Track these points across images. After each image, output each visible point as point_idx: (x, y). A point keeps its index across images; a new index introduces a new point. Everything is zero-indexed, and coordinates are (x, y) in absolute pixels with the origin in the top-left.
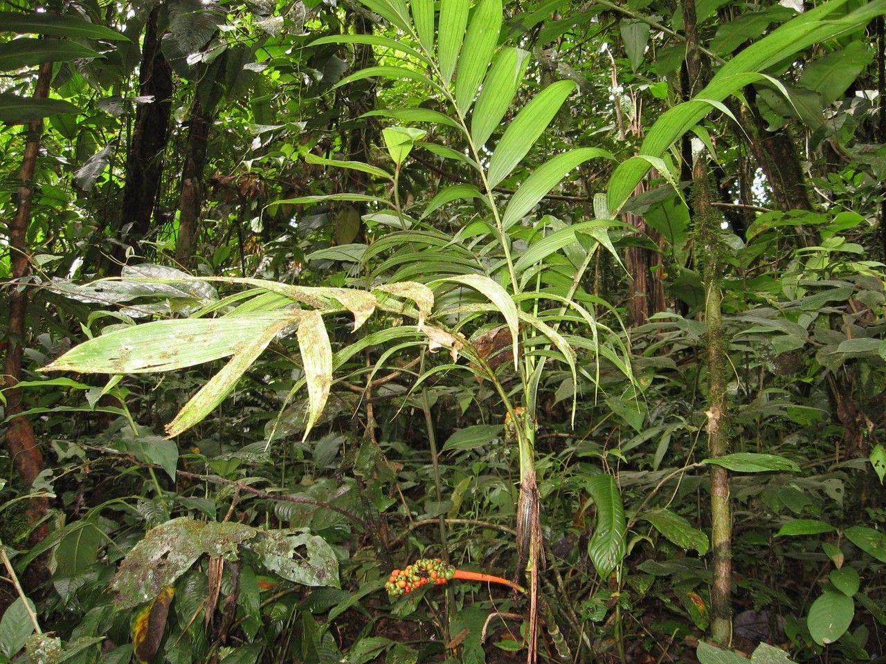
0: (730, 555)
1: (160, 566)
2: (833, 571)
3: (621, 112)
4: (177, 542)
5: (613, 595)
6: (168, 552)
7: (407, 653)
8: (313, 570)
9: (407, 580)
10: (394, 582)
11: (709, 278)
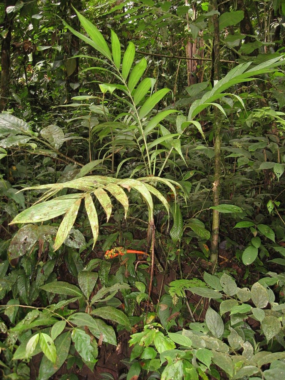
0: (218, 233)
1: (25, 243)
2: (253, 238)
3: (188, 16)
4: (29, 234)
5: (178, 250)
6: (27, 238)
7: (107, 264)
8: (76, 242)
9: (112, 254)
10: (107, 255)
11: (217, 135)
